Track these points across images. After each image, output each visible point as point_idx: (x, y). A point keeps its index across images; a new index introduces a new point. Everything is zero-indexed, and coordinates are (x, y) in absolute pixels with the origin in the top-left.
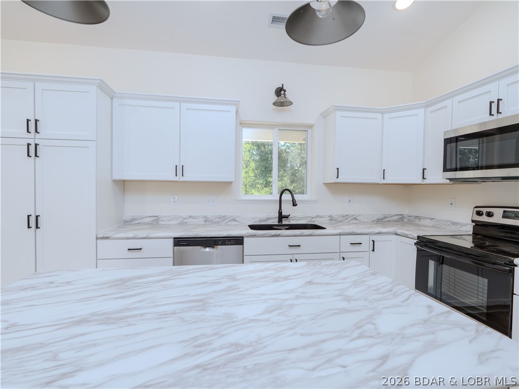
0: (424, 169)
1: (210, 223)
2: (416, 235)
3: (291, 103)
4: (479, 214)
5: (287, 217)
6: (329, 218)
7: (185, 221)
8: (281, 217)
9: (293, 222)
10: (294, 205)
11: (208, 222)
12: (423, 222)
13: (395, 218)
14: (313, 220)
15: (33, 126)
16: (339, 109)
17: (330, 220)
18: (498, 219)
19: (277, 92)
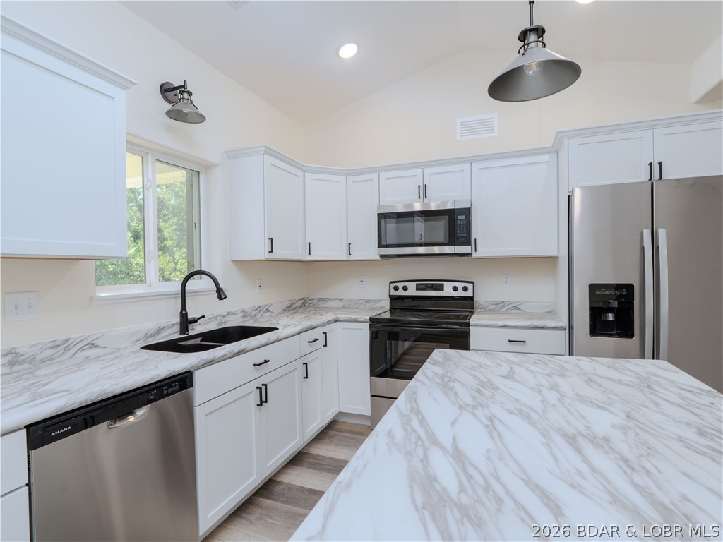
0: (350, 244)
2: (368, 318)
3: (202, 119)
4: (396, 289)
5: (194, 321)
6: (242, 314)
8: (185, 322)
11: (18, 364)
12: (330, 304)
13: (300, 303)
14: (225, 319)
16: (268, 151)
17: (244, 316)
18: (412, 291)
19: (167, 90)
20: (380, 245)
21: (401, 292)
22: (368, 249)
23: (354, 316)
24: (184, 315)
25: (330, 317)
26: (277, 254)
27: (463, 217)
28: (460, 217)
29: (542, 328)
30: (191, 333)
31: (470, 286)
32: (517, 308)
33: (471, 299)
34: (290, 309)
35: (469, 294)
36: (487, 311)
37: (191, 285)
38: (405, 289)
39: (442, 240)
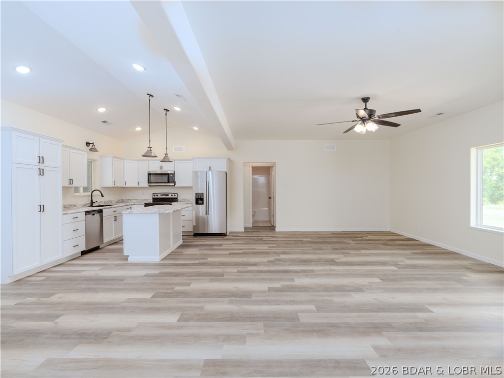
0: (139, 182)
2: (144, 203)
3: (98, 151)
4: (154, 196)
5: (94, 203)
8: (92, 203)
9: (97, 205)
10: (102, 196)
11: (66, 208)
12: (132, 201)
13: (121, 201)
15: (41, 160)
16: (114, 157)
17: (105, 203)
18: (159, 196)
19: (88, 144)
20: (148, 183)
21: (156, 197)
22: (146, 185)
23: (140, 203)
24: (92, 201)
25: (132, 203)
26: (116, 185)
27: (172, 176)
30: (94, 205)
31: (176, 195)
33: (176, 198)
34: (117, 202)
35: (176, 197)
36: (181, 201)
37: (94, 193)
38: (157, 195)
39: (166, 182)
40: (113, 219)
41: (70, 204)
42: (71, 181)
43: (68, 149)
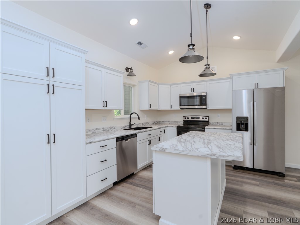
0: (171, 105)
1: (105, 131)
2: (176, 126)
3: (135, 75)
4: (185, 118)
5: (132, 125)
7: (95, 131)
8: (131, 125)
9: (134, 128)
10: (139, 119)
11: (105, 130)
12: (165, 123)
13: (157, 122)
16: (150, 81)
17: (143, 125)
18: (190, 119)
19: (127, 69)
20: (180, 106)
21: (187, 119)
22: (177, 107)
23: (172, 126)
24: (130, 123)
25: (166, 126)
26: (152, 108)
27: (204, 98)
28: (203, 98)
29: (225, 129)
30: (132, 128)
31: (207, 118)
32: (222, 124)
33: (208, 121)
34: (153, 124)
35: (207, 120)
36: (213, 125)
37: (132, 116)
38: (188, 118)
39: (198, 104)
40: (148, 143)
41: (110, 126)
42: (105, 104)
43: (102, 69)
